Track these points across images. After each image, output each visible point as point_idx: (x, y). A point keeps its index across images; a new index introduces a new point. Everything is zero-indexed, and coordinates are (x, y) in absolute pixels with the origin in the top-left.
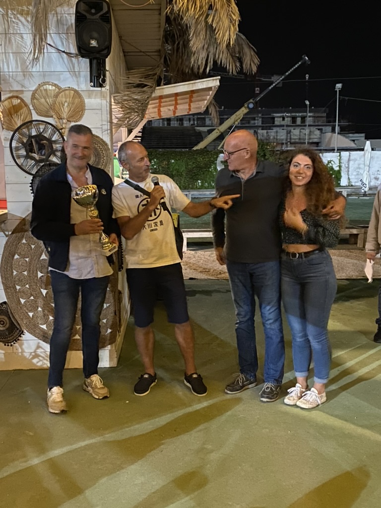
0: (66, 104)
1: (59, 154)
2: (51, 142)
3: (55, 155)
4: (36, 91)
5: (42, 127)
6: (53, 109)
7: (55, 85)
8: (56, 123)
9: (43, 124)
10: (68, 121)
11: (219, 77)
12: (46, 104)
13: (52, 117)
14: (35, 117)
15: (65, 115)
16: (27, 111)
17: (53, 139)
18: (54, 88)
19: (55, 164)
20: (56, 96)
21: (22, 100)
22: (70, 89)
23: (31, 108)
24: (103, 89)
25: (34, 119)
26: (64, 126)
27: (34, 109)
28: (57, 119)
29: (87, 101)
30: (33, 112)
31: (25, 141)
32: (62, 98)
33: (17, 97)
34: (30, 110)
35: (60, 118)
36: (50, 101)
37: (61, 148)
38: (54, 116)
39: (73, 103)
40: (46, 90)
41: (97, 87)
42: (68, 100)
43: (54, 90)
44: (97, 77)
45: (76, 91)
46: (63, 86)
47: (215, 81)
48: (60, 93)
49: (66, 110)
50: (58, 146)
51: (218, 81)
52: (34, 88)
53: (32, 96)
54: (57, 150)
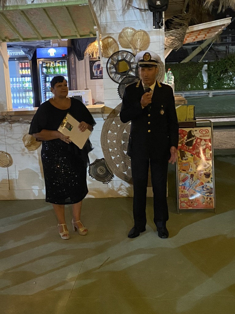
0: (139, 40)
1: (134, 70)
3: (132, 71)
4: (122, 32)
5: (125, 55)
6: (132, 43)
7: (133, 29)
8: (133, 51)
9: (125, 53)
11: (231, 18)
12: (127, 40)
13: (131, 48)
14: (121, 49)
15: (138, 47)
16: (116, 46)
17: (131, 62)
18: (132, 30)
19: (132, 77)
20: (133, 35)
21: (113, 39)
22: (141, 31)
23: (119, 43)
24: (161, 29)
25: (120, 50)
27: (120, 44)
28: (133, 49)
29: (151, 37)
30: (120, 46)
31: (115, 63)
32: (136, 37)
33: (111, 37)
34: (118, 45)
35: (136, 49)
36: (130, 38)
37: (135, 67)
38: (132, 48)
39: (143, 39)
40: (127, 32)
41: (157, 28)
42: (140, 37)
43: (132, 32)
44: (157, 24)
45: (145, 32)
46: (137, 29)
47: (228, 20)
48: (135, 33)
49: (139, 43)
50: (134, 65)
51: (230, 20)
52: (120, 31)
53: (119, 36)
54: (133, 68)
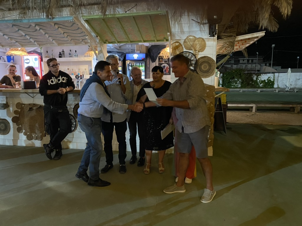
0: (198, 45)
1: (193, 65)
2: (191, 60)
3: (192, 66)
4: (186, 39)
5: (187, 54)
6: (193, 47)
7: (194, 37)
8: (194, 52)
9: (188, 53)
10: (199, 51)
11: (265, 31)
12: (190, 44)
13: (192, 50)
14: (185, 50)
15: (197, 49)
16: (181, 48)
17: (192, 59)
18: (193, 38)
20: (194, 41)
21: (180, 44)
22: (200, 38)
23: (183, 46)
24: (214, 37)
26: (197, 54)
27: (185, 47)
28: (194, 51)
29: (207, 43)
30: (184, 48)
32: (196, 42)
33: (178, 42)
34: (183, 47)
35: (195, 50)
38: (193, 50)
39: (201, 44)
40: (190, 39)
41: (212, 37)
42: (199, 43)
44: (212, 34)
45: (203, 39)
46: (197, 37)
47: (263, 33)
48: (196, 40)
49: (198, 47)
50: (193, 62)
51: (264, 33)
52: (185, 38)
53: (184, 41)
54: (193, 64)
